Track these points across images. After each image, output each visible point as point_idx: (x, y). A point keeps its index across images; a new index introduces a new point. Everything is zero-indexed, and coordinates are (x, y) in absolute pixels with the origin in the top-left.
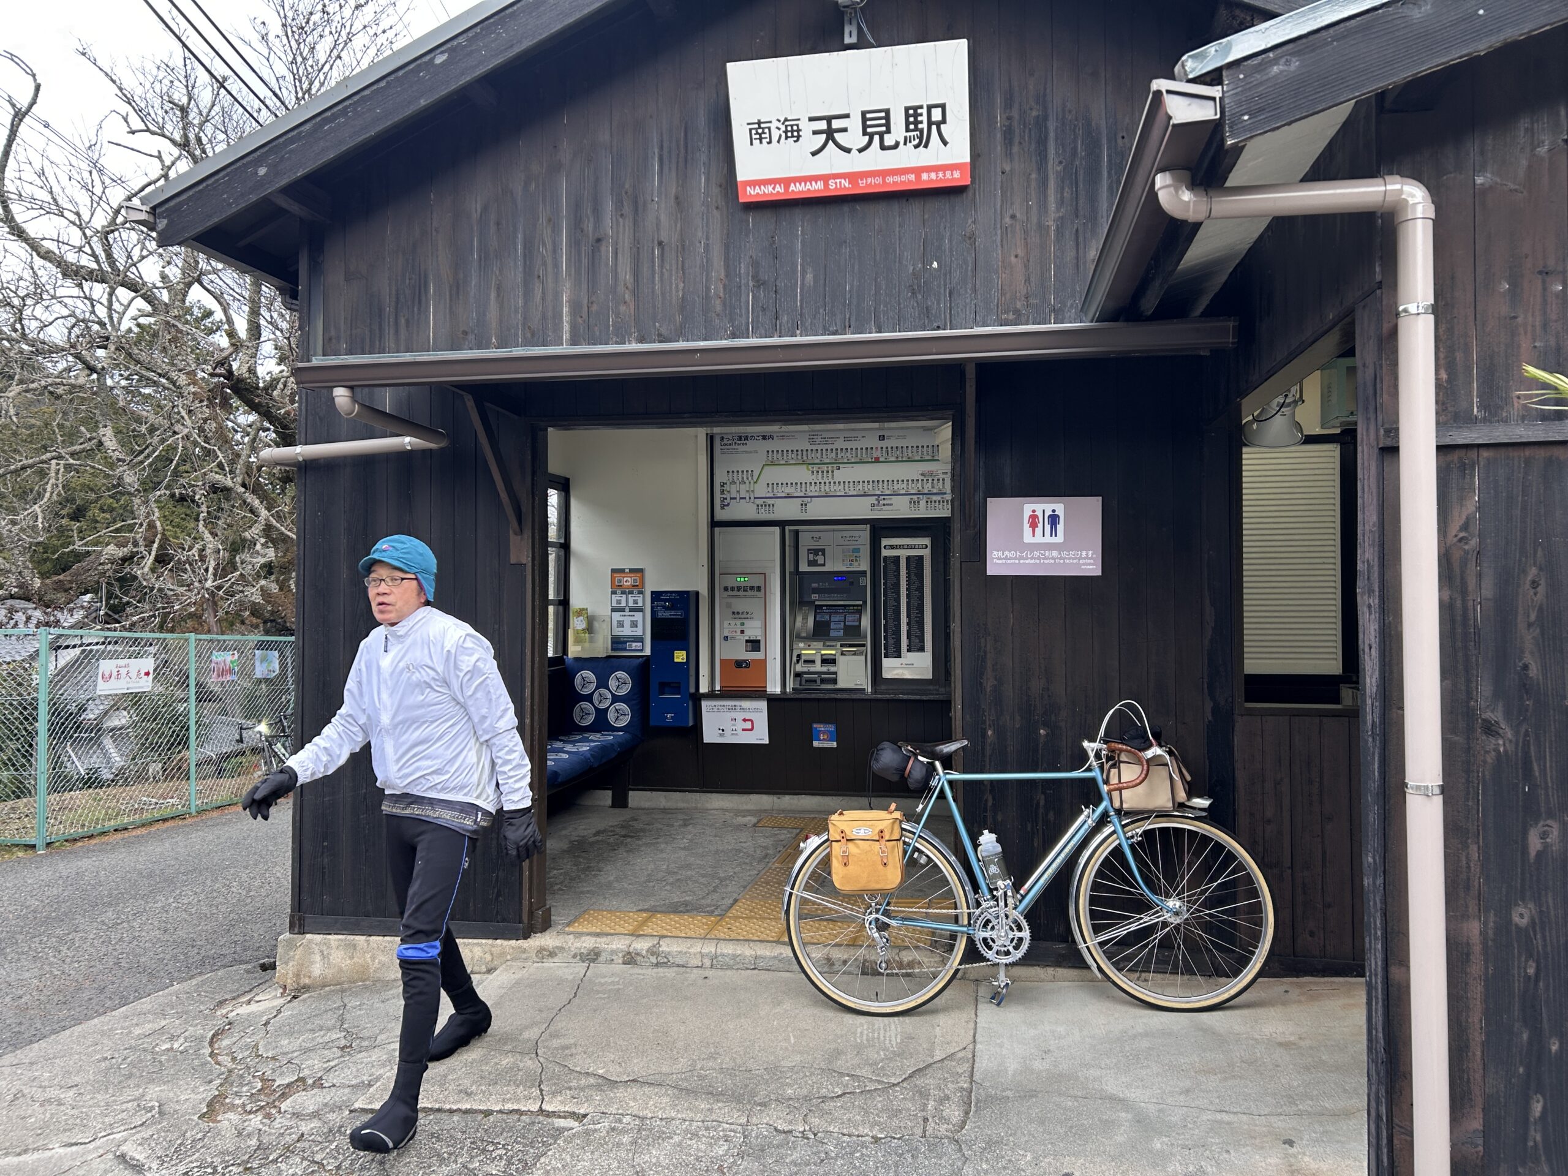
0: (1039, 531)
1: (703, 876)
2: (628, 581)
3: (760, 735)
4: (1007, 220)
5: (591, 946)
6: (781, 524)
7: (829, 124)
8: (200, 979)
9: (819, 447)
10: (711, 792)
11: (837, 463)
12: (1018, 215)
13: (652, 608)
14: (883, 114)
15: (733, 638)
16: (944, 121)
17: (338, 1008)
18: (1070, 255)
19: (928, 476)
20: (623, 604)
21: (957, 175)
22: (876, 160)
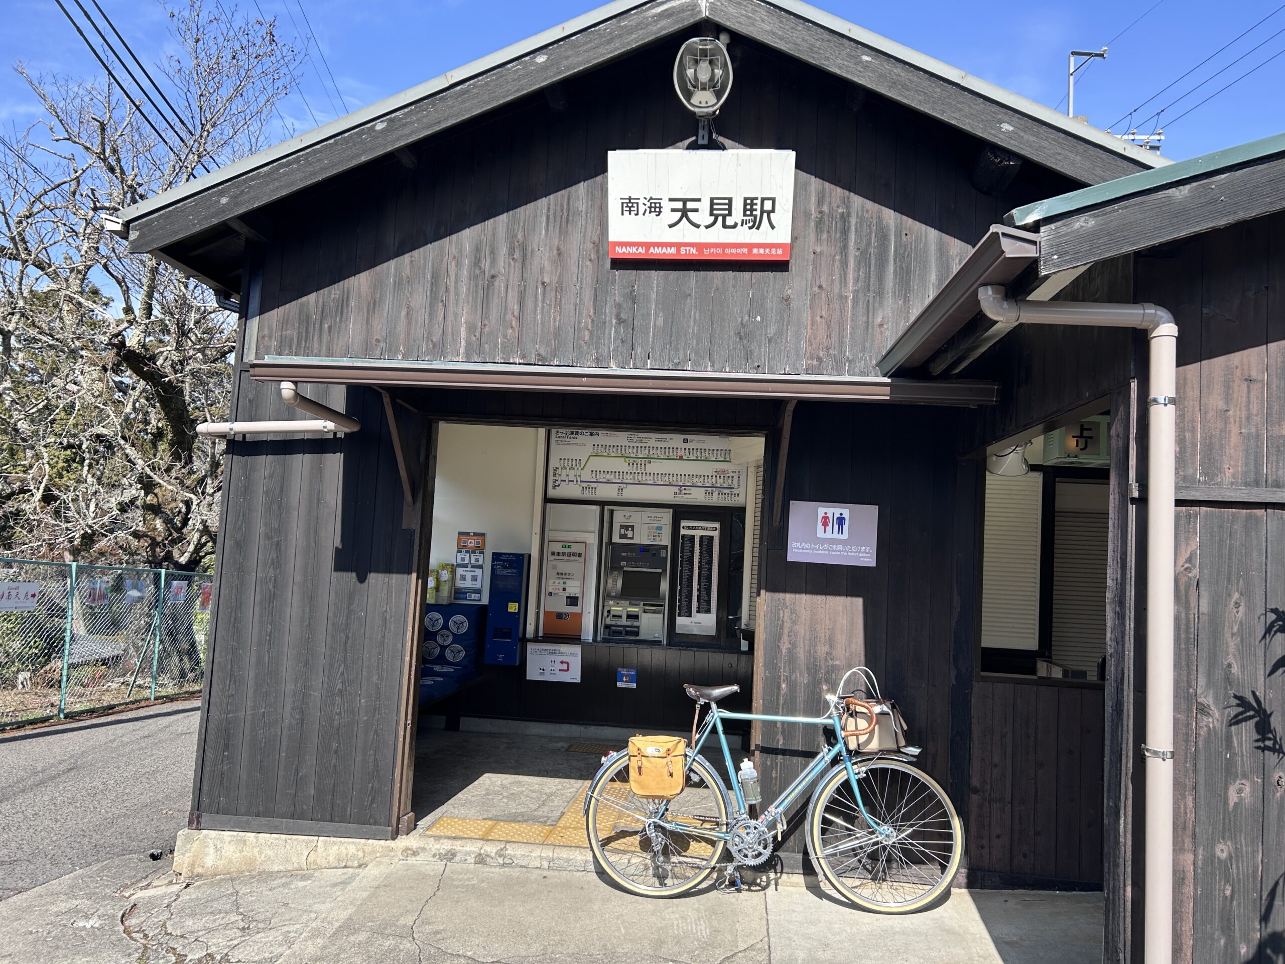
0: (829, 528)
1: (533, 791)
2: (471, 543)
3: (574, 675)
4: (816, 289)
5: (449, 848)
6: (602, 504)
7: (685, 205)
8: (99, 865)
9: (636, 445)
10: (530, 721)
11: (649, 459)
12: (824, 286)
13: (493, 566)
14: (727, 201)
15: (556, 594)
16: (773, 210)
17: (232, 894)
18: (862, 319)
19: (720, 473)
20: (467, 561)
21: (780, 252)
22: (718, 235)
